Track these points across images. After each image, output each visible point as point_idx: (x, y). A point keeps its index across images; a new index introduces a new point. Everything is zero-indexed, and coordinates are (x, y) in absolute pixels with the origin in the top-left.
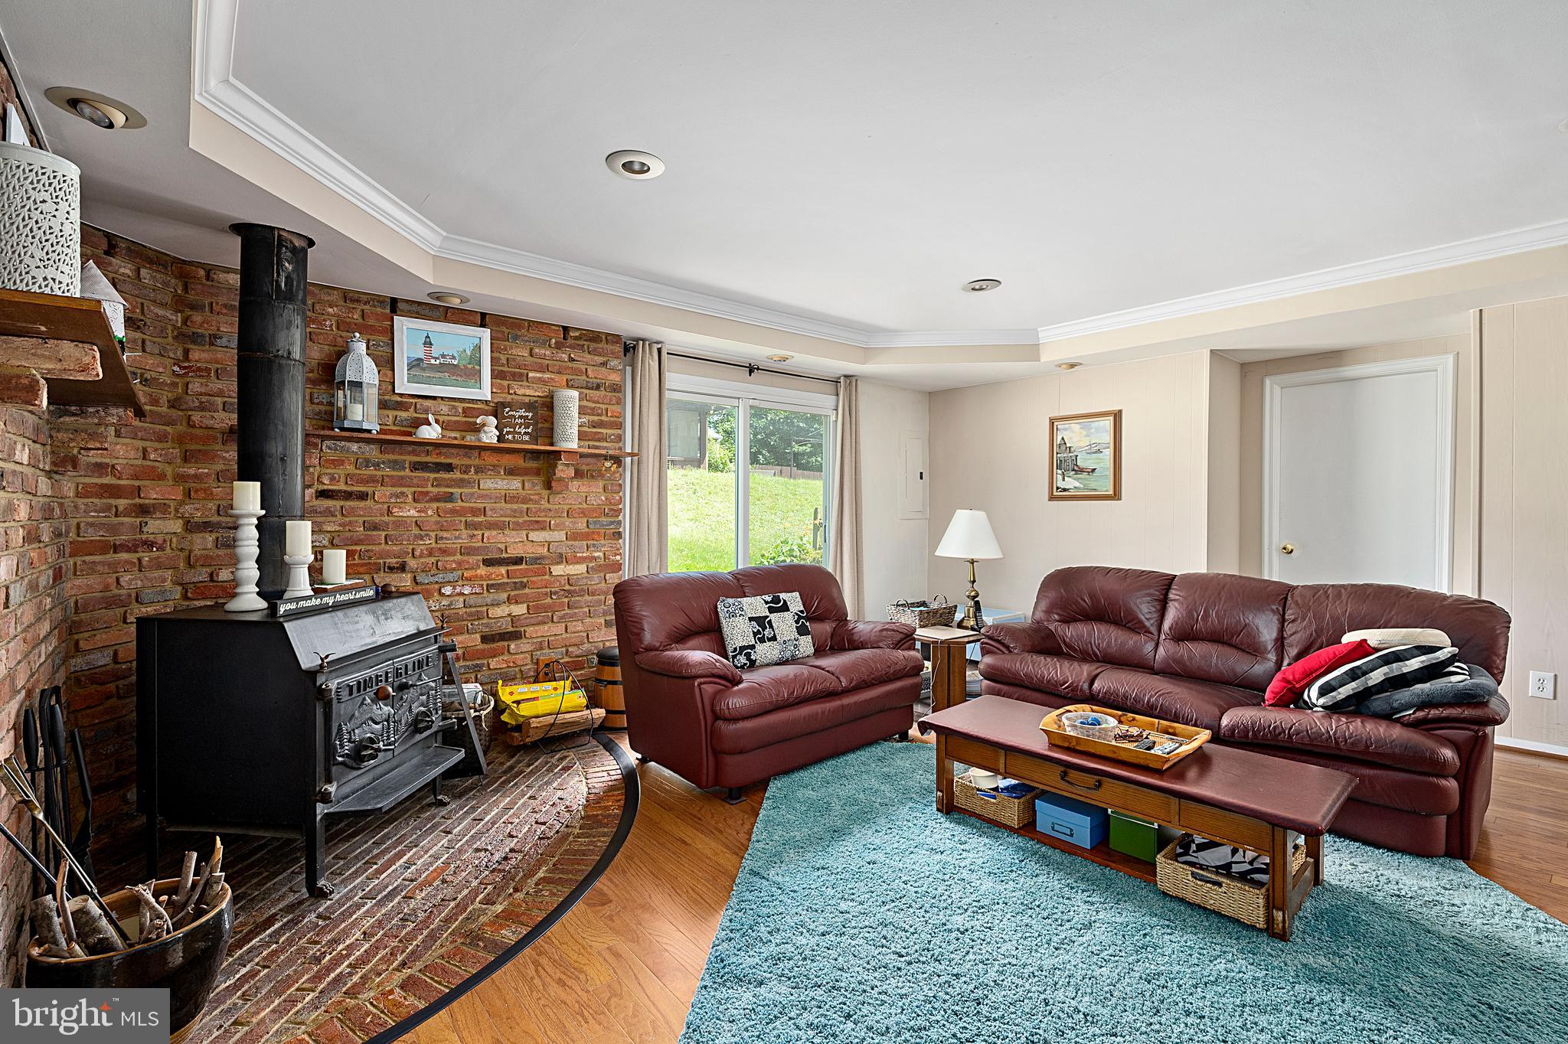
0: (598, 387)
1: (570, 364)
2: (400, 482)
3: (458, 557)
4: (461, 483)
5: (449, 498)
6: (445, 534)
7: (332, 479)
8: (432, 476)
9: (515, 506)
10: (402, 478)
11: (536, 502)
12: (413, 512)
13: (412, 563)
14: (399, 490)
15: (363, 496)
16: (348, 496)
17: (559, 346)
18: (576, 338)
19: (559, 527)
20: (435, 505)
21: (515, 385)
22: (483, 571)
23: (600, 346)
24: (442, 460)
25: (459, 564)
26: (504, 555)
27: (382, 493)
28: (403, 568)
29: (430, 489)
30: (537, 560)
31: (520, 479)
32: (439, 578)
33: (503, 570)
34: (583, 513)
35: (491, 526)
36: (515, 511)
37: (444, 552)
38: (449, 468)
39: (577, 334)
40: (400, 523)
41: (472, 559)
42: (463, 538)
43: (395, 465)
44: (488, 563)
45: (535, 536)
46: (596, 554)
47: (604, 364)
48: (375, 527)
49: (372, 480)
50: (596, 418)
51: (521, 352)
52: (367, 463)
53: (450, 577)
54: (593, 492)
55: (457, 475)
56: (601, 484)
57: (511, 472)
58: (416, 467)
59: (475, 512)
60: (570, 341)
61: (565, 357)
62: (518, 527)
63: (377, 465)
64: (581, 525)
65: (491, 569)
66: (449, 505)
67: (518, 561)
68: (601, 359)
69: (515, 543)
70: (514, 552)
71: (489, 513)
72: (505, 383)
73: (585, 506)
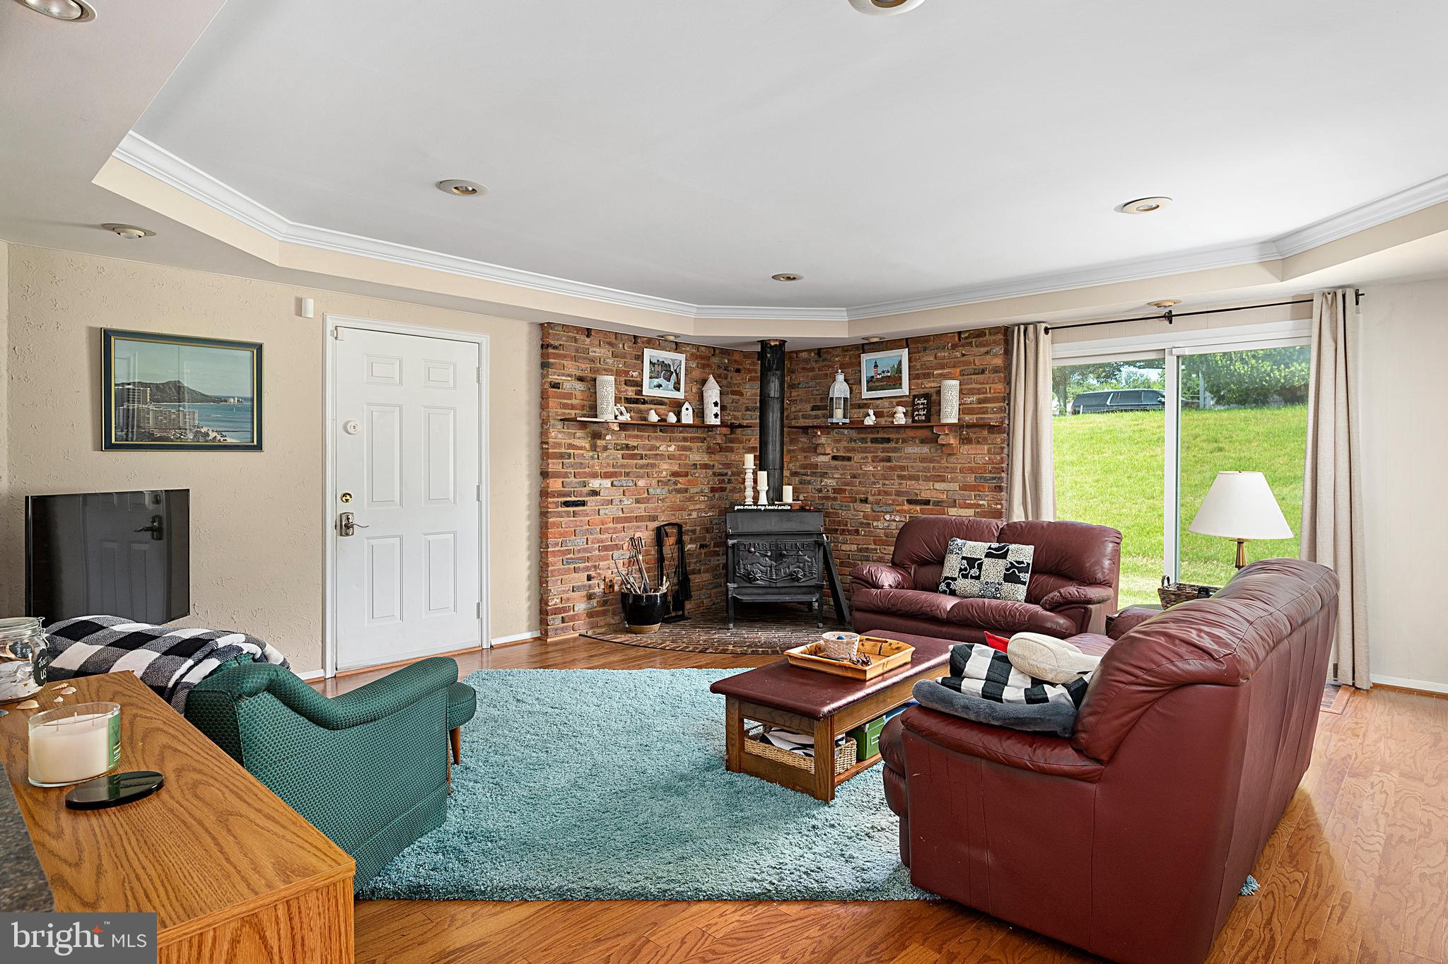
0: (983, 372)
1: (962, 359)
2: (864, 450)
3: (893, 497)
4: (895, 450)
5: (889, 460)
6: (887, 482)
7: (837, 450)
8: (881, 446)
9: (925, 465)
10: (866, 447)
11: (939, 462)
12: (871, 468)
13: (871, 498)
14: (865, 455)
15: (849, 459)
16: (844, 459)
17: (954, 347)
18: (966, 338)
19: (953, 480)
20: (882, 464)
21: (925, 381)
22: (906, 507)
23: (985, 339)
24: (886, 436)
25: (893, 501)
26: (919, 498)
27: (857, 457)
28: (865, 501)
29: (880, 454)
30: (938, 503)
31: (929, 446)
32: (883, 509)
33: (918, 508)
34: (972, 470)
35: (911, 478)
36: (925, 468)
37: (886, 493)
38: (888, 440)
39: (966, 335)
40: (865, 474)
41: (900, 499)
42: (894, 485)
43: (864, 440)
44: (910, 502)
45: (938, 486)
46: (981, 502)
47: (987, 353)
48: (854, 477)
49: (853, 450)
50: (982, 396)
51: (929, 358)
52: (851, 440)
53: (889, 509)
54: (979, 454)
55: (893, 445)
56: (986, 447)
57: (923, 441)
58: (874, 441)
59: (903, 468)
60: (963, 341)
61: (958, 354)
62: (927, 479)
63: (855, 441)
64: (971, 479)
65: (911, 507)
66: (889, 464)
67: (927, 502)
68: (986, 349)
69: (926, 490)
70: (924, 495)
71: (910, 469)
72: (920, 381)
73: (973, 465)
